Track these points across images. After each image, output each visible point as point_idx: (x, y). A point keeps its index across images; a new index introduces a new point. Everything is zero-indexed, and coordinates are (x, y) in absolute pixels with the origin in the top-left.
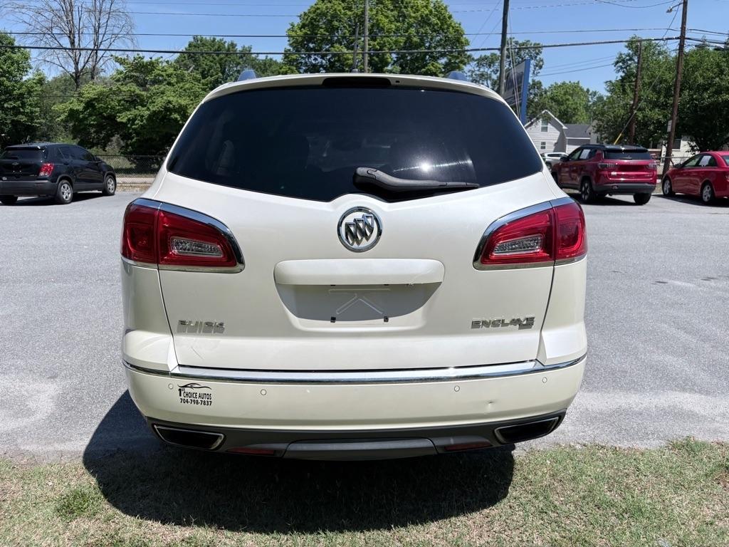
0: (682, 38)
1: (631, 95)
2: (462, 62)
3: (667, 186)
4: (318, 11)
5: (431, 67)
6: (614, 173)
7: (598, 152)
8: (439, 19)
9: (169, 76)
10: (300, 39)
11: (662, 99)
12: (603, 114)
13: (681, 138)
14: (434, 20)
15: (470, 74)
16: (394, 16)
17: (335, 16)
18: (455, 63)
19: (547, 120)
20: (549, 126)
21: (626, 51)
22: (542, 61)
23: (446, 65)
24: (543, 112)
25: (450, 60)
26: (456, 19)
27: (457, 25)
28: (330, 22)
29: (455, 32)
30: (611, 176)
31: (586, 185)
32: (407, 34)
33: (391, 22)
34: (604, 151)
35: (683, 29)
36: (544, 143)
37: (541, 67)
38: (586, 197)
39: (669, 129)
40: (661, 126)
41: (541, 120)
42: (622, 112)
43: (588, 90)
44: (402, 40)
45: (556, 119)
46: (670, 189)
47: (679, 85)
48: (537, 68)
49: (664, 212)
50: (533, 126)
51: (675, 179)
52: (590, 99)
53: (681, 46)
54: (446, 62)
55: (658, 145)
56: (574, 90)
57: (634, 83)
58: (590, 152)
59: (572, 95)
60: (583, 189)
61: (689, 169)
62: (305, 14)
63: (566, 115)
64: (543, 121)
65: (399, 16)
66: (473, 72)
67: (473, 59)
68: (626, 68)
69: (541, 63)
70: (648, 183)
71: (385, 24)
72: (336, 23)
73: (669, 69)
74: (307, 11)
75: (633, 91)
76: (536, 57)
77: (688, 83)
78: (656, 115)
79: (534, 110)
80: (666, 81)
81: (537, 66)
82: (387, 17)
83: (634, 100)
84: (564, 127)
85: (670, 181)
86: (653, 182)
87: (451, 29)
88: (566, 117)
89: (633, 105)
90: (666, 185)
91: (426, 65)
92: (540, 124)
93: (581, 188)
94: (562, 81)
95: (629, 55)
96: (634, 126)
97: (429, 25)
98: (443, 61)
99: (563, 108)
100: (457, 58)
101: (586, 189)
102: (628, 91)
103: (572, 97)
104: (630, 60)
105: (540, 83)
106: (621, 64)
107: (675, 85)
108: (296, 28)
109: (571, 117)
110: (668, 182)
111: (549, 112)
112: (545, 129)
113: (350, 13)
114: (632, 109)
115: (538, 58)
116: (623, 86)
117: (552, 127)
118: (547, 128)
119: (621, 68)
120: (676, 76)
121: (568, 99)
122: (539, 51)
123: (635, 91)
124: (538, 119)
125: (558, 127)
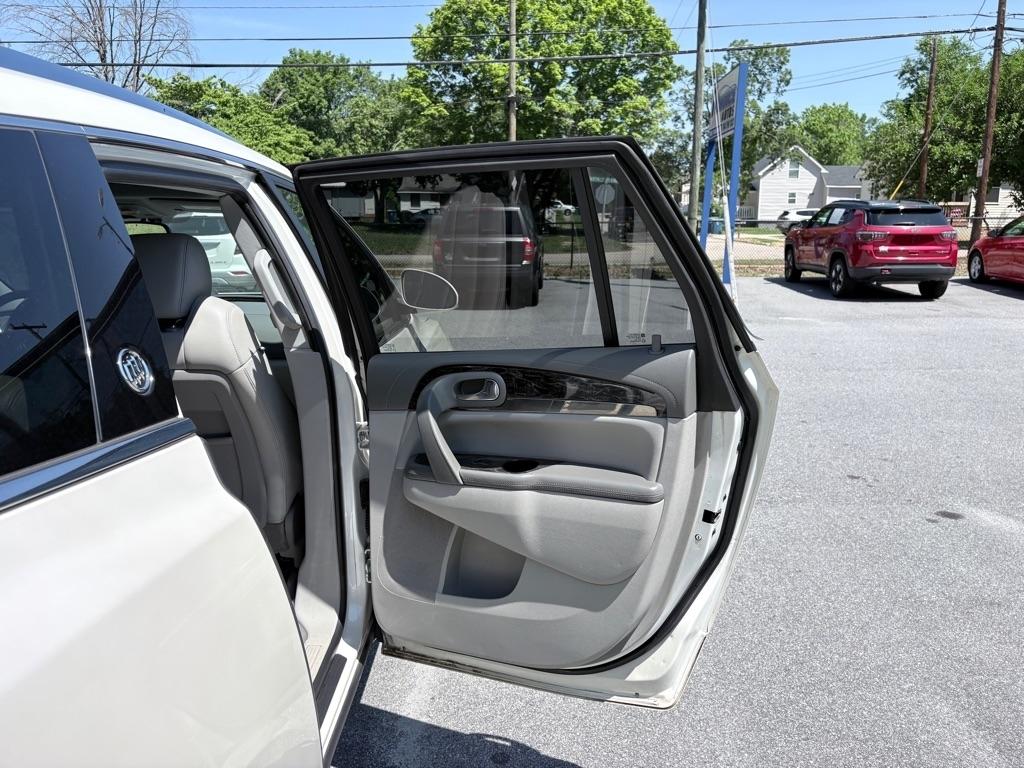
0: (999, 28)
1: (922, 121)
2: (668, 77)
3: (976, 267)
4: (455, 7)
5: (622, 85)
6: (883, 248)
7: (858, 212)
8: (633, 13)
9: (224, 104)
10: (429, 48)
11: (969, 127)
12: (877, 150)
13: (999, 185)
14: (626, 16)
15: (682, 95)
16: (566, 12)
17: (479, 13)
18: (659, 78)
19: (797, 160)
20: (801, 169)
21: (916, 56)
22: (790, 73)
23: (646, 82)
24: (791, 149)
25: (651, 75)
26: (659, 14)
27: (660, 23)
28: (473, 21)
29: (657, 32)
30: (877, 252)
31: (838, 267)
32: (584, 38)
33: (562, 20)
34: (868, 211)
35: (1001, 14)
36: (793, 195)
37: (788, 83)
38: (838, 287)
39: (979, 173)
40: (969, 167)
41: (788, 161)
42: (907, 146)
43: (864, 116)
44: (578, 46)
45: (811, 158)
46: (981, 271)
47: (994, 103)
48: (783, 84)
49: (969, 315)
50: (776, 170)
51: (989, 253)
52: (867, 129)
53: (998, 43)
54: (645, 78)
55: (965, 197)
56: (840, 116)
57: (924, 103)
58: (845, 213)
59: (837, 124)
60: (834, 274)
61: (1012, 239)
62: (438, 11)
63: (828, 152)
64: (792, 161)
65: (575, 12)
66: (686, 91)
67: (686, 73)
68: (916, 81)
69: (788, 77)
70: (942, 264)
71: (553, 24)
72: (480, 24)
73: (980, 81)
74: (439, 8)
75: (925, 114)
76: (781, 68)
77: (1009, 101)
78: (961, 150)
79: (778, 146)
80: (975, 98)
81: (781, 81)
82: (556, 13)
83: (926, 128)
84: (824, 171)
85: (981, 258)
86: (950, 261)
87: (651, 28)
88: (828, 156)
89: (924, 136)
90: (973, 265)
91: (615, 82)
92: (787, 165)
93: (831, 273)
94: (822, 104)
95: (921, 61)
96: (926, 168)
97: (619, 22)
98: (642, 76)
99: (823, 142)
100: (662, 71)
101: (838, 273)
102: (917, 114)
103: (838, 125)
104: (921, 69)
105: (787, 106)
106: (908, 75)
107: (989, 105)
108: (424, 33)
109: (836, 155)
110: (977, 259)
111: (800, 149)
112: (794, 174)
113: (502, 8)
114: (922, 142)
115: (783, 70)
116: (908, 107)
117: (804, 170)
118: (797, 172)
119: (909, 80)
120: (991, 92)
121: (831, 130)
122: (785, 58)
123: (927, 114)
124: (783, 159)
125: (815, 171)
